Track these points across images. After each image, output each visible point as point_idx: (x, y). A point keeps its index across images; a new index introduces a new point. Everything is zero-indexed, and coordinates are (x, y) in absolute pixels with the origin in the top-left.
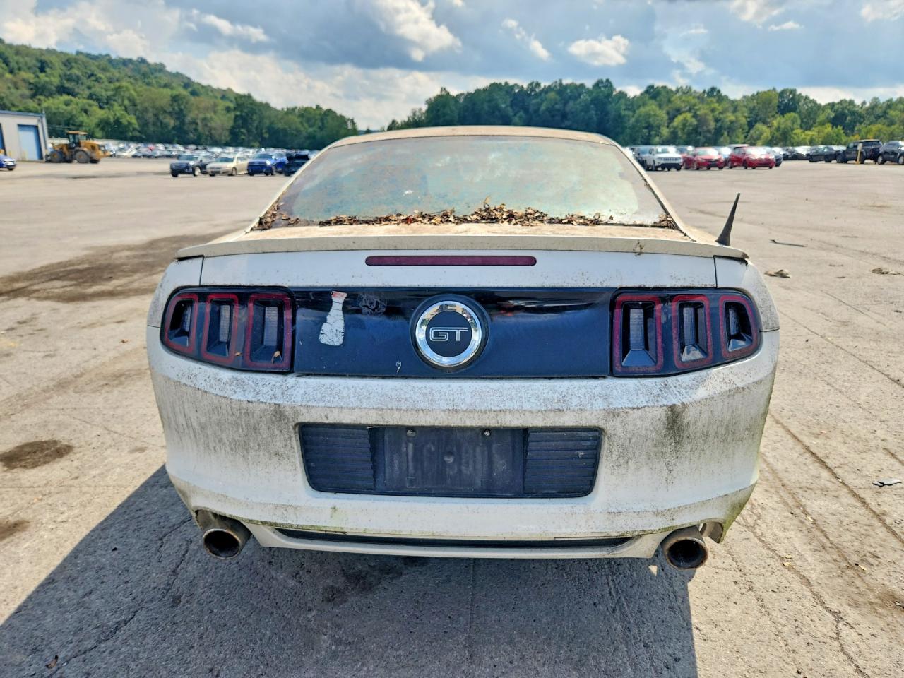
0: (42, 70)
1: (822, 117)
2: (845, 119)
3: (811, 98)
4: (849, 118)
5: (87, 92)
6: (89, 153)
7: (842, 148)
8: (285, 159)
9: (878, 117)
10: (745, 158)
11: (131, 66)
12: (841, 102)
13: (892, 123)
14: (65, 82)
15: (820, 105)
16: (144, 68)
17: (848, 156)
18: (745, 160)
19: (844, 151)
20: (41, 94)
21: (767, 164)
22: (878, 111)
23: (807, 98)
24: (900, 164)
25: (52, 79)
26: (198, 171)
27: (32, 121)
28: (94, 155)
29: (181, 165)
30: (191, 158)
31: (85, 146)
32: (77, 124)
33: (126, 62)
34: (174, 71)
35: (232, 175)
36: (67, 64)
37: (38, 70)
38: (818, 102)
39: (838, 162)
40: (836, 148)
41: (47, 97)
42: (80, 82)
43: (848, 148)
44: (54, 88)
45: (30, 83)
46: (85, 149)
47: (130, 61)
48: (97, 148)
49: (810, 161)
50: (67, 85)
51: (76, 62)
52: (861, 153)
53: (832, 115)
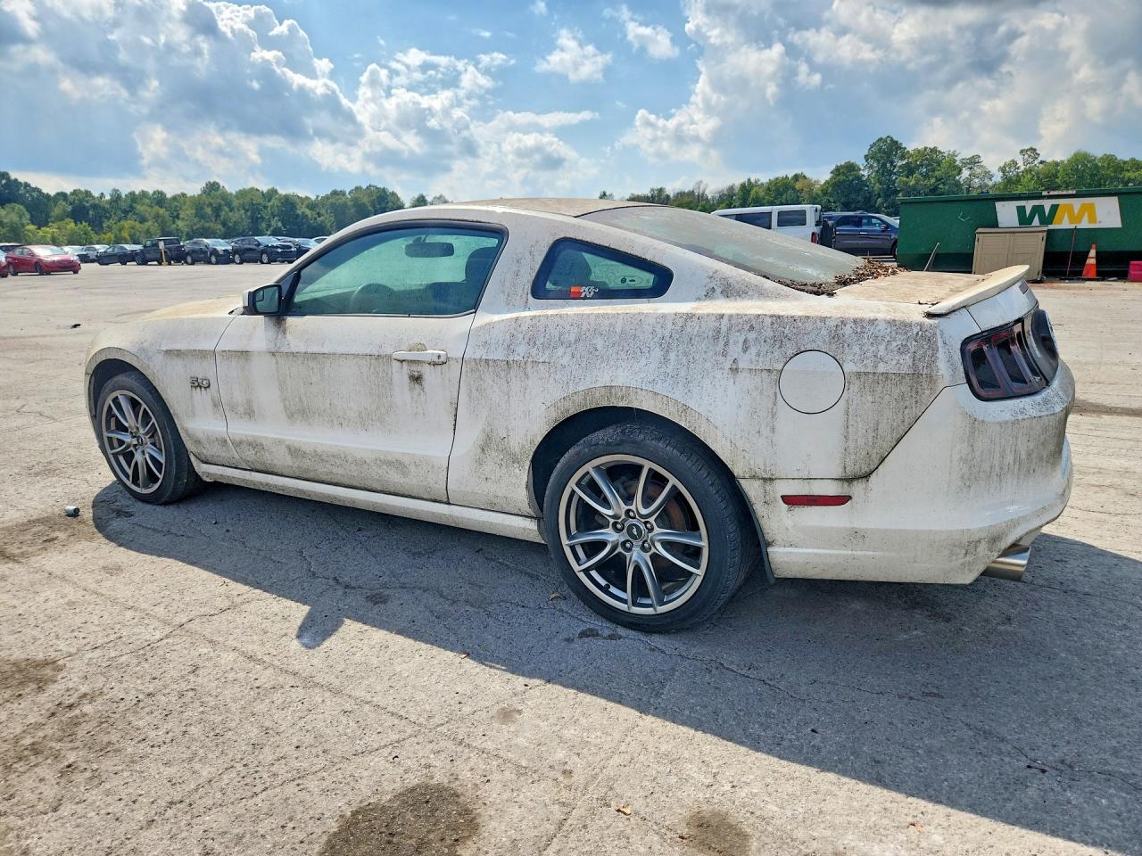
1: (57, 211)
2: (88, 213)
3: (33, 186)
4: (91, 212)
7: (138, 247)
9: (126, 212)
10: (35, 260)
12: (75, 193)
13: (143, 220)
15: (48, 196)
17: (148, 256)
18: (36, 263)
19: (142, 251)
21: (68, 267)
22: (124, 205)
23: (27, 185)
24: (212, 264)
38: (45, 191)
39: (138, 264)
40: (129, 247)
43: (145, 246)
49: (101, 264)
52: (165, 252)
53: (70, 208)
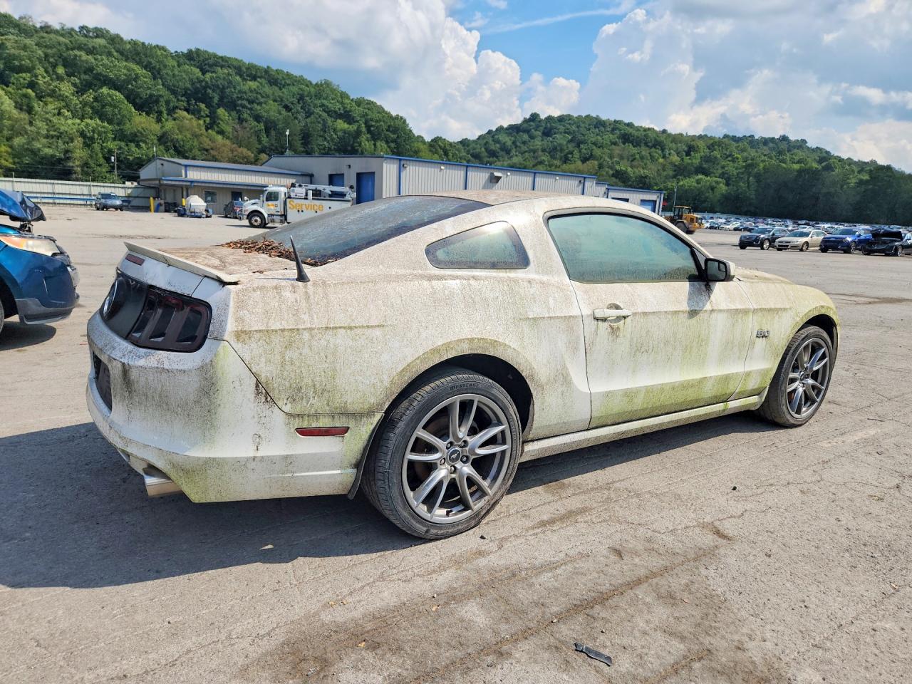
0: (688, 154)
5: (720, 171)
6: (687, 225)
8: (869, 236)
11: (771, 145)
14: (704, 163)
16: (784, 146)
20: (681, 175)
25: (694, 161)
26: (766, 245)
27: (653, 197)
28: (691, 227)
29: (750, 237)
30: (764, 231)
31: (685, 219)
32: (702, 199)
33: (766, 141)
34: (814, 147)
35: (801, 250)
36: (711, 147)
37: (684, 153)
41: (685, 177)
42: (716, 163)
44: (693, 169)
45: (675, 166)
46: (685, 221)
47: (772, 139)
48: (695, 219)
50: (705, 166)
51: (719, 146)
